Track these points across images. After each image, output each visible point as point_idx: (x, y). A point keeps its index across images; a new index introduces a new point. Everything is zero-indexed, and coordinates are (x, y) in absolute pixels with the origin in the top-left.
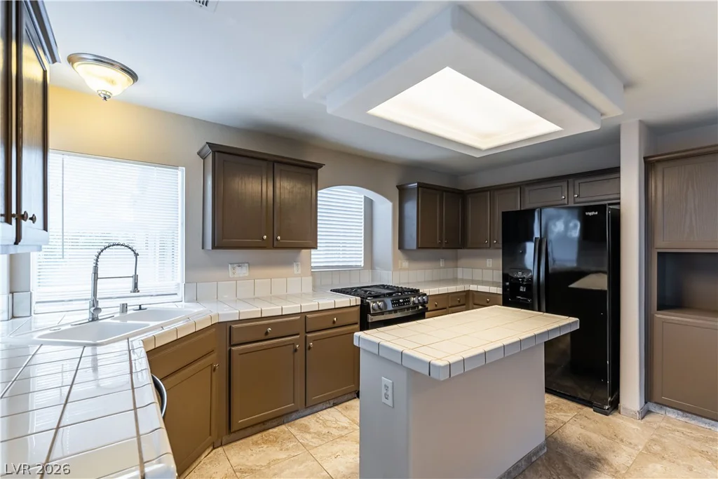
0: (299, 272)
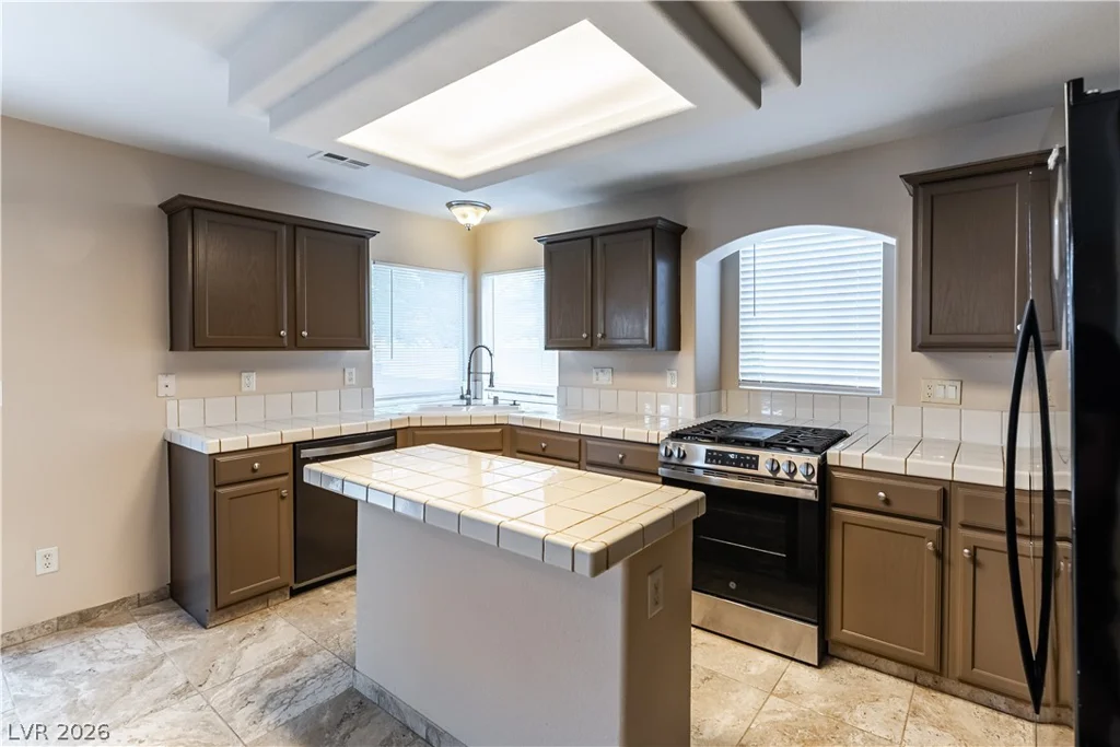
0: (674, 386)
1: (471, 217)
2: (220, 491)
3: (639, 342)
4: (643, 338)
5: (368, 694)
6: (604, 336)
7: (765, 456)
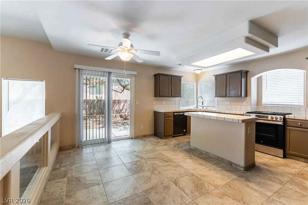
0: (246, 104)
1: (198, 72)
2: (165, 118)
3: (238, 95)
4: (238, 94)
5: (193, 149)
6: (229, 94)
7: (270, 116)
